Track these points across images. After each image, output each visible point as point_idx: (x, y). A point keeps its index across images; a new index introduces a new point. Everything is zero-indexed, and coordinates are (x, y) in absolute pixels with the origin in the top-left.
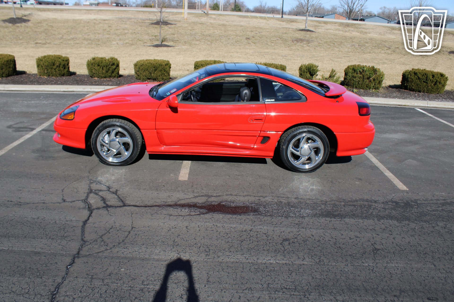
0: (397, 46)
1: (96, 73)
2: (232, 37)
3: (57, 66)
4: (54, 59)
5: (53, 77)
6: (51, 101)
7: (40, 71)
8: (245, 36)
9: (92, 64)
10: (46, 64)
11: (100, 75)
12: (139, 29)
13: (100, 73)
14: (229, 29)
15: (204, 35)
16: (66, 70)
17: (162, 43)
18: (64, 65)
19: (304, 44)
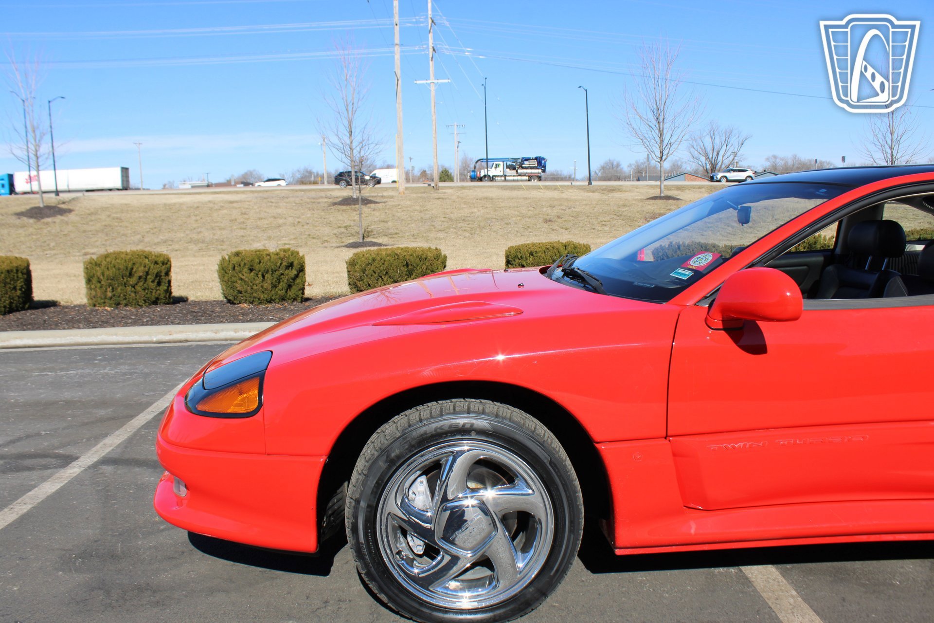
1: (246, 292)
2: (514, 219)
3: (140, 277)
4: (130, 260)
5: (129, 308)
6: (127, 367)
7: (93, 293)
8: (540, 216)
9: (234, 268)
10: (110, 273)
11: (255, 295)
12: (308, 215)
13: (256, 291)
14: (503, 205)
15: (450, 219)
16: (164, 287)
17: (365, 240)
18: (158, 275)
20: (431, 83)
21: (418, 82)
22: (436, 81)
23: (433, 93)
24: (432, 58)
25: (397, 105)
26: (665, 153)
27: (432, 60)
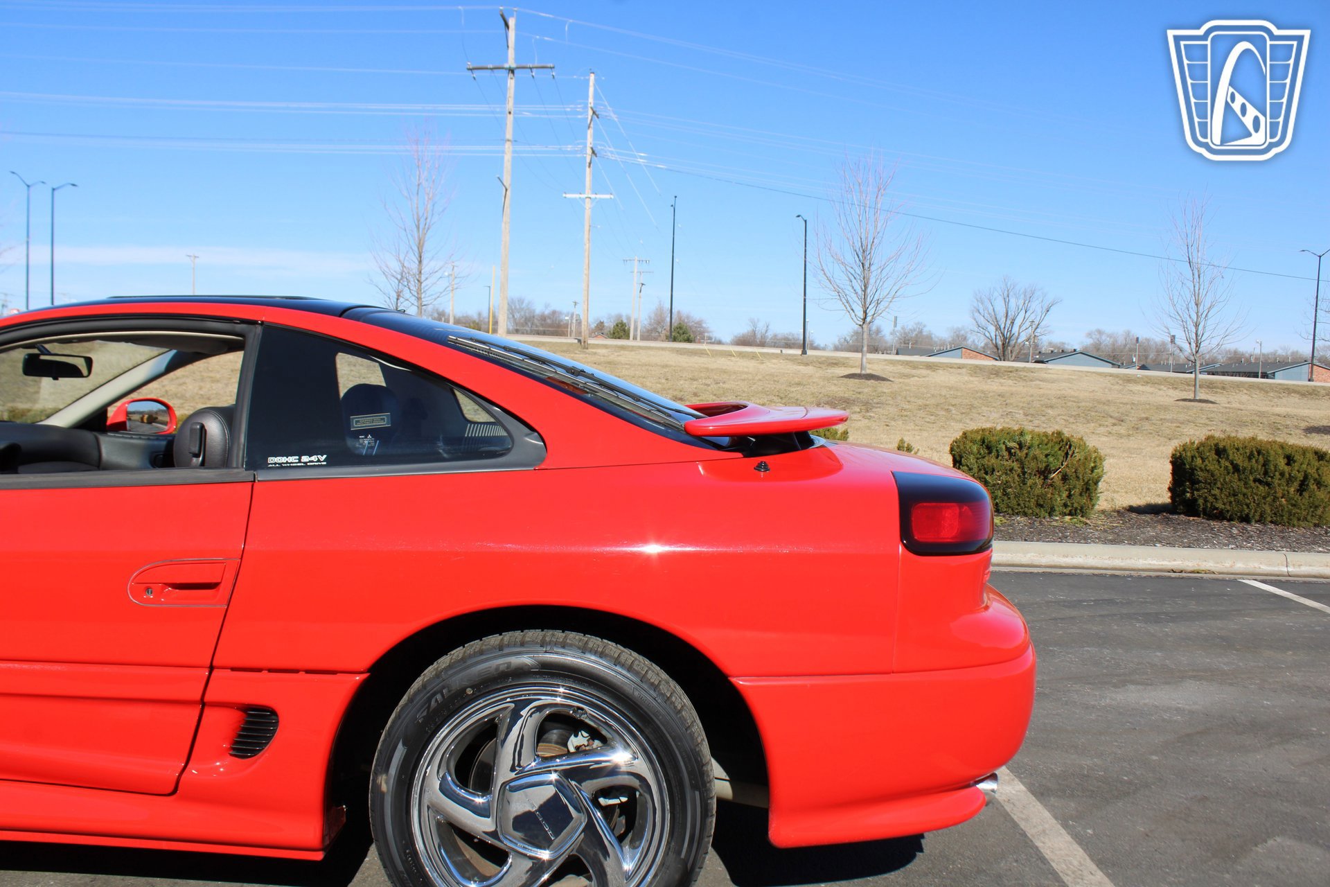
0: (1144, 415)
8: (671, 391)
19: (855, 412)
20: (586, 198)
21: (568, 196)
22: (593, 196)
23: (588, 213)
24: (590, 164)
25: (503, 225)
26: (870, 312)
27: (589, 166)
